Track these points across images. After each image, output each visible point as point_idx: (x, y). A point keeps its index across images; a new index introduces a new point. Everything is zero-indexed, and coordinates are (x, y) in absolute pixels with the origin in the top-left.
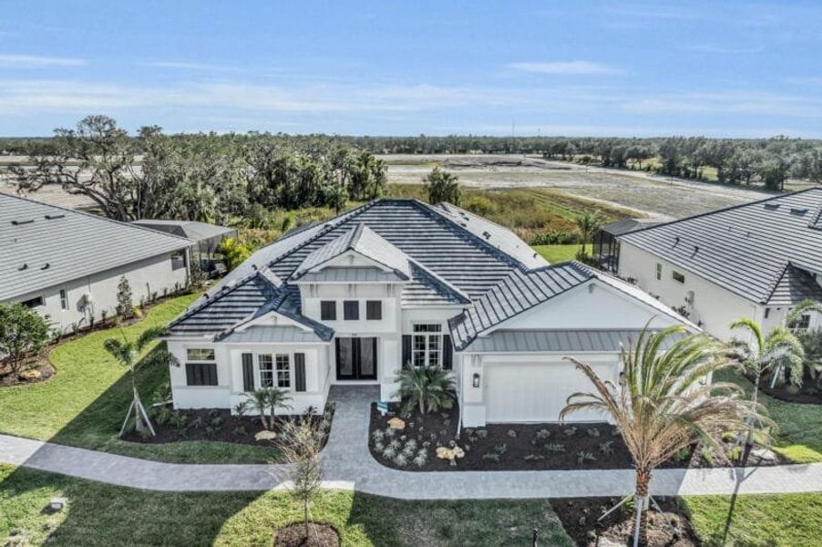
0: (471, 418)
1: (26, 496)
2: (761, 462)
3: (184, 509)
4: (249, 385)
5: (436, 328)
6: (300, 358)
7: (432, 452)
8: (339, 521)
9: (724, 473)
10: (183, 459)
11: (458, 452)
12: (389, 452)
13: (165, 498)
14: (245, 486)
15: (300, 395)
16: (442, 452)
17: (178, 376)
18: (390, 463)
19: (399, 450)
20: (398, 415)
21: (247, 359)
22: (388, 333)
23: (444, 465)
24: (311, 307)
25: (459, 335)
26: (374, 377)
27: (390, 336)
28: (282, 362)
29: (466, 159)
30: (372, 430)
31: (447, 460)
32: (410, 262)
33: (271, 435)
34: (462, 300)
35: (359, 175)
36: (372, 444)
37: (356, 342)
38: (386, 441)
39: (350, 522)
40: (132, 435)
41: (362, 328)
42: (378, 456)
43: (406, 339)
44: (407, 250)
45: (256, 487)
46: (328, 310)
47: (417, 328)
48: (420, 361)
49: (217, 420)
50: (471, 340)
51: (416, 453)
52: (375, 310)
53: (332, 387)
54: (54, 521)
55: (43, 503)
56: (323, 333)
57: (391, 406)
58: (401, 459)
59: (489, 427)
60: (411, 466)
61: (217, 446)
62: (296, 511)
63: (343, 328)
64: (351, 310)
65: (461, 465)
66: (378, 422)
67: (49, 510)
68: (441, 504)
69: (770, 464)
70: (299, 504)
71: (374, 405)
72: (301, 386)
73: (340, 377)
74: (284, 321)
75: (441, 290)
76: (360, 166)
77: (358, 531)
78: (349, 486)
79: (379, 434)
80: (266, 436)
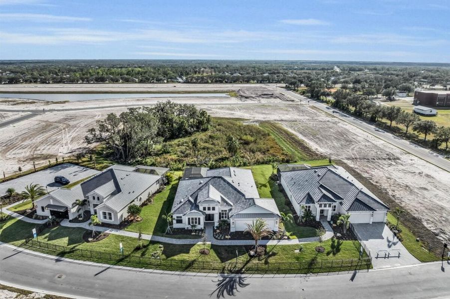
0: (232, 230)
1: (155, 245)
2: (285, 239)
3: (183, 247)
4: (189, 224)
5: (226, 211)
6: (199, 219)
7: (225, 237)
8: (209, 248)
9: (276, 241)
10: (179, 238)
11: (229, 237)
12: (217, 237)
13: (179, 245)
14: (192, 243)
15: (199, 226)
16: (226, 237)
17: (174, 222)
18: (217, 239)
19: (219, 237)
20: (218, 229)
21: (189, 219)
22: (216, 213)
23: (227, 239)
24: (201, 208)
25: (230, 214)
26: (213, 220)
27: (217, 214)
28: (196, 219)
29: (248, 89)
30: (213, 232)
31: (227, 238)
32: (221, 196)
33: (195, 234)
34: (231, 206)
35: (201, 121)
36: (214, 235)
37: (209, 215)
38: (216, 235)
39: (211, 249)
40: (167, 234)
41: (211, 212)
42: (215, 237)
43: (220, 213)
44: (220, 192)
45: (194, 243)
46: (204, 209)
47: (222, 211)
48: (223, 217)
49: (183, 231)
50: (232, 216)
51: (222, 237)
52: (214, 209)
53: (204, 223)
54: (162, 249)
55: (159, 246)
56: (204, 213)
57: (217, 227)
58: (219, 238)
59: (236, 232)
60: (221, 239)
61: (185, 236)
62: (203, 247)
63: (207, 212)
64: (209, 209)
65: (230, 239)
66: (214, 231)
67: (160, 247)
68: (226, 246)
69: (286, 239)
70: (203, 246)
71: (214, 227)
72: (199, 224)
73: (206, 220)
74: (196, 211)
75: (227, 203)
76: (201, 117)
77: (212, 250)
78: (210, 243)
79: (215, 233)
80: (194, 234)
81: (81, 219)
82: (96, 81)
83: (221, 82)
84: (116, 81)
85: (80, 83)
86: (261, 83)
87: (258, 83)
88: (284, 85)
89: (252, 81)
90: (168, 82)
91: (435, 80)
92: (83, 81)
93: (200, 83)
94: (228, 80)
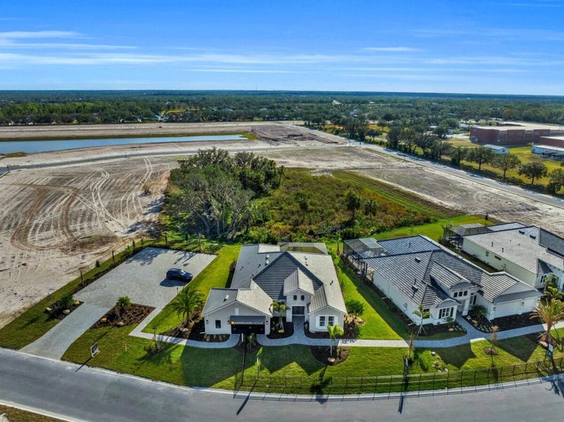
6: (453, 309)
21: (441, 310)
24: (452, 295)
34: (481, 287)
46: (456, 295)
52: (466, 293)
56: (457, 301)
63: (459, 298)
64: (461, 294)
74: (450, 300)
80: (451, 330)
81: (282, 331)
82: (38, 122)
83: (217, 120)
84: (69, 122)
85: (11, 126)
86: (268, 120)
87: (264, 120)
88: (303, 123)
89: (257, 119)
90: (143, 121)
91: (463, 113)
92: (17, 122)
93: (188, 122)
94: (225, 116)
